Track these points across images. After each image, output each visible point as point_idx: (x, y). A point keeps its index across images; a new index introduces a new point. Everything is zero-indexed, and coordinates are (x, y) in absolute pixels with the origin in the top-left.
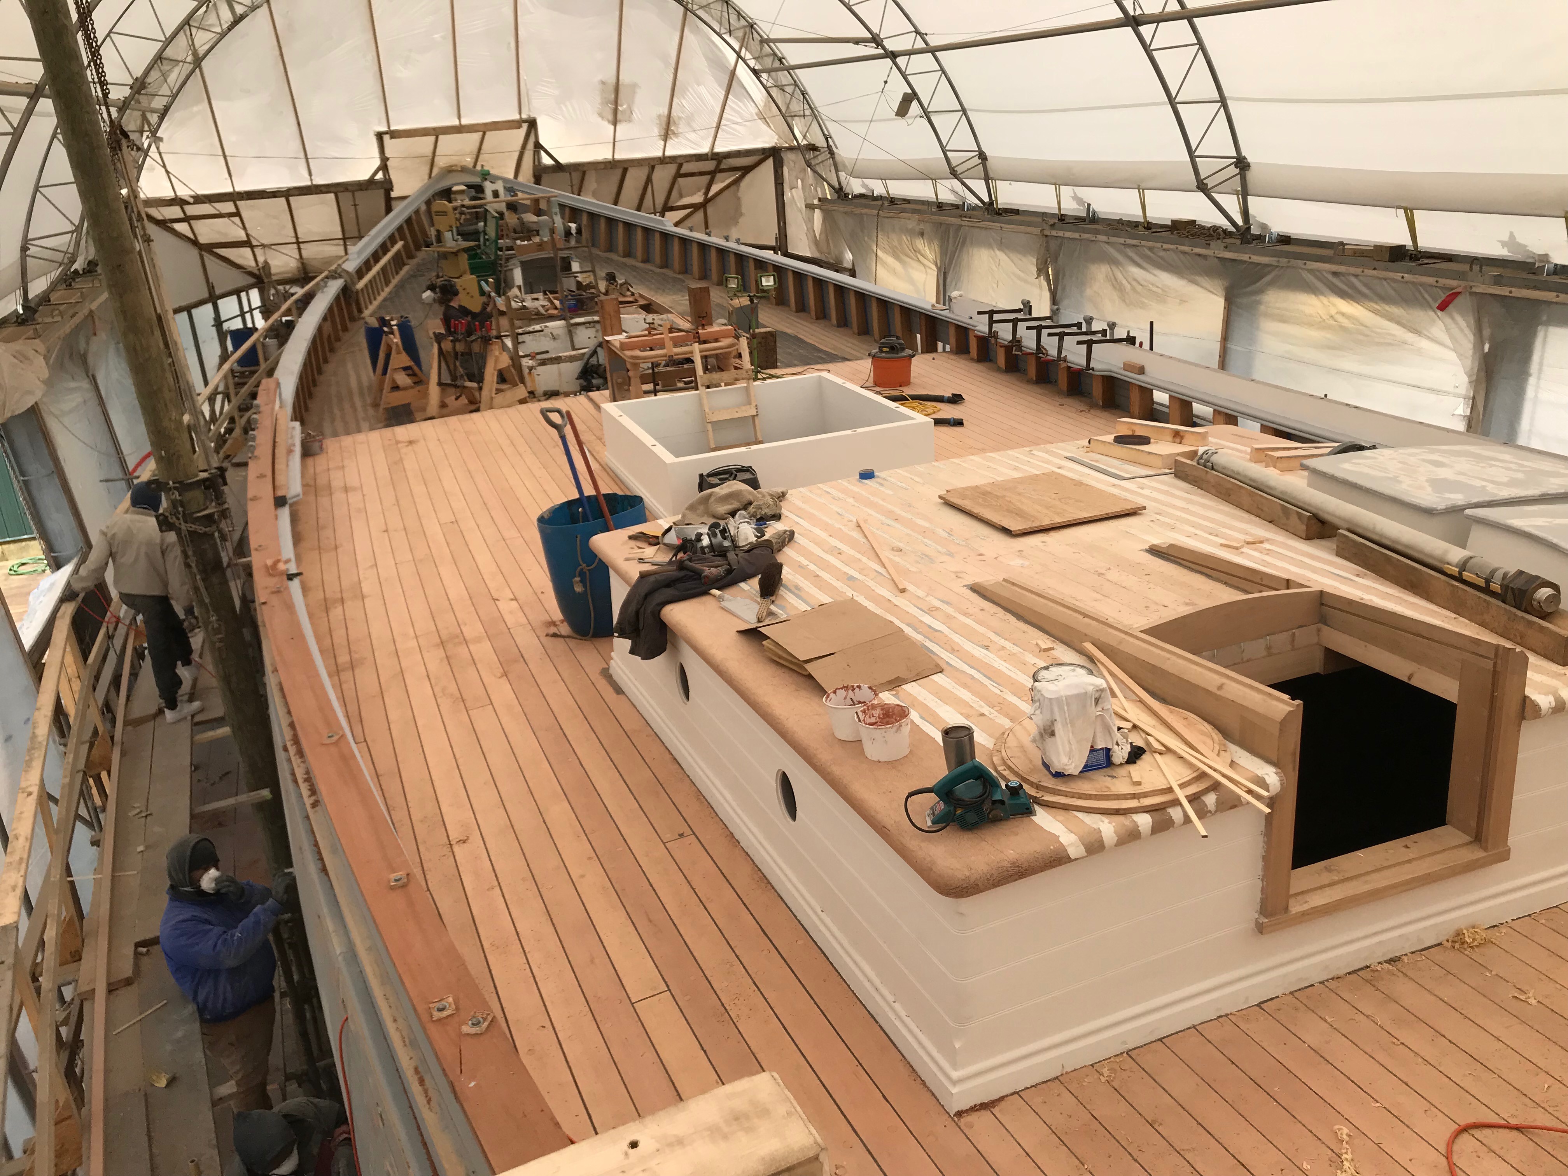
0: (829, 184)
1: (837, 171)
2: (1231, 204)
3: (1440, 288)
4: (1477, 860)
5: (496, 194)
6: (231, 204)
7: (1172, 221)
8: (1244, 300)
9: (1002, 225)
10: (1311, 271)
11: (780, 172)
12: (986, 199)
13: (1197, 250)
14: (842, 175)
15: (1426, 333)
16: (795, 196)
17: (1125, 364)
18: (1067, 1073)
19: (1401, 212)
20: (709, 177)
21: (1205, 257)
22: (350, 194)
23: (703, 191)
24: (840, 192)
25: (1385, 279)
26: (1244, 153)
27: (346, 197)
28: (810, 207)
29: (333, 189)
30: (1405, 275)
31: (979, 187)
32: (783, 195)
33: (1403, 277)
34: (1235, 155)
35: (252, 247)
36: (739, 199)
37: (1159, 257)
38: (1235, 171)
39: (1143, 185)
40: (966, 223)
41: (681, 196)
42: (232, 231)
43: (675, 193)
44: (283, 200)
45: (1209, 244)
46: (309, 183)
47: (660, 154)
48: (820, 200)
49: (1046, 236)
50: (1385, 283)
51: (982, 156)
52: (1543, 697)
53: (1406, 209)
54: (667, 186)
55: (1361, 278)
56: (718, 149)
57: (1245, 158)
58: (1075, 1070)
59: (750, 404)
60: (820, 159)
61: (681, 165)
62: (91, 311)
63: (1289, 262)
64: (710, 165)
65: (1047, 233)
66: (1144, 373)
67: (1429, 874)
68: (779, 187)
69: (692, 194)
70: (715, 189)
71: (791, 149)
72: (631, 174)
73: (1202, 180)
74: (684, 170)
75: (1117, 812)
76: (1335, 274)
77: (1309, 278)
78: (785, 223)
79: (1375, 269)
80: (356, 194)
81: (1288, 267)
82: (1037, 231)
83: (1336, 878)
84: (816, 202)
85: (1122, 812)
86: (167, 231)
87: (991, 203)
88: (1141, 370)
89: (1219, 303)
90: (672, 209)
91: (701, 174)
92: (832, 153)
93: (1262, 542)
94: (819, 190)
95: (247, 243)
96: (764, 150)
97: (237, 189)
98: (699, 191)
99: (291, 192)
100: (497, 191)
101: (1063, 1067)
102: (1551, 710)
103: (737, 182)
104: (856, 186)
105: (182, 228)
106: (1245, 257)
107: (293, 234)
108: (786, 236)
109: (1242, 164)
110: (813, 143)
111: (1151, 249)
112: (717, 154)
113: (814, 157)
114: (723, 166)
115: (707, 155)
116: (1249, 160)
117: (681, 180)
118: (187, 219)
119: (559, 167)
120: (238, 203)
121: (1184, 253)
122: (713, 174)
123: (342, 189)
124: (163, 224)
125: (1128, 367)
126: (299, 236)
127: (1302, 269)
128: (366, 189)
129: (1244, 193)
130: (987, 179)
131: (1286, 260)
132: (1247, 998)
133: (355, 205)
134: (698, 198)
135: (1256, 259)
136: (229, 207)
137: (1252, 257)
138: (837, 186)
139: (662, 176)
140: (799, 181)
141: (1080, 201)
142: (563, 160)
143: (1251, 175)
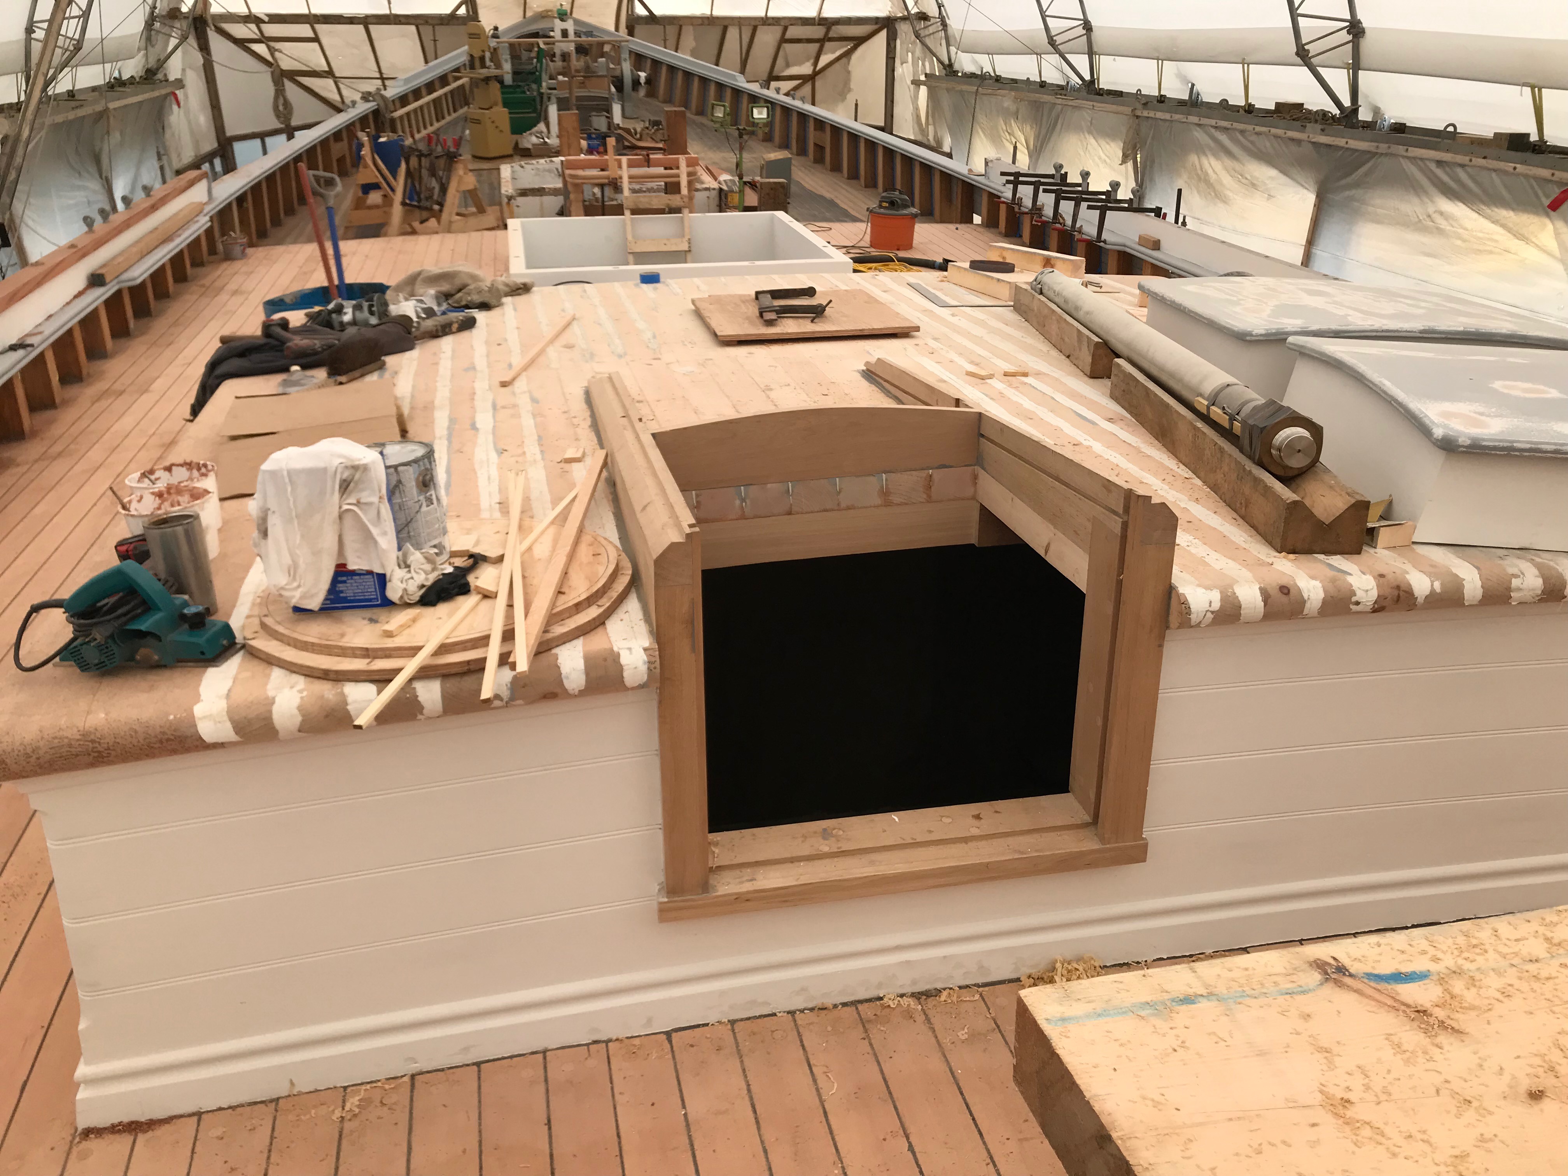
0: (939, 60)
1: (948, 45)
2: (1338, 80)
3: (1556, 183)
4: (1082, 854)
5: (565, 33)
6: (307, 27)
7: (1277, 104)
8: (1338, 197)
9: (1095, 104)
10: (1412, 160)
11: (892, 46)
12: (1087, 77)
13: (1290, 134)
14: (953, 49)
15: (1534, 240)
16: (904, 72)
17: (1140, 237)
18: (300, 1094)
19: (1527, 90)
20: (817, 45)
21: (1298, 142)
22: (431, 27)
23: (812, 61)
24: (949, 68)
25: (1495, 170)
26: (1360, 16)
27: (427, 30)
28: (916, 83)
29: (412, 21)
30: (1518, 166)
31: (1081, 62)
32: (893, 71)
33: (1515, 168)
34: (1349, 18)
35: (336, 80)
36: (849, 72)
37: (1249, 141)
38: (1344, 36)
39: (1248, 60)
40: (1059, 101)
41: (788, 65)
42: (314, 59)
43: (780, 62)
44: (361, 28)
45: (1305, 127)
46: (388, 12)
47: (763, 14)
48: (926, 75)
49: (1138, 117)
50: (1494, 175)
51: (1088, 27)
52: (1201, 591)
53: (1533, 88)
54: (771, 51)
55: (1469, 169)
56: (826, 14)
57: (1359, 22)
58: (317, 1091)
59: (683, 236)
60: (931, 30)
61: (785, 29)
62: (106, 110)
63: (1389, 147)
64: (818, 32)
65: (1139, 113)
66: (1159, 249)
67: (987, 865)
68: (891, 61)
69: (800, 63)
70: (824, 60)
71: (904, 19)
72: (733, 34)
73: (1303, 45)
74: (788, 35)
75: (326, 675)
76: (1439, 163)
77: (1412, 169)
78: (892, 102)
79: (1485, 158)
80: (437, 27)
81: (1386, 154)
82: (1128, 110)
83: (826, 849)
84: (923, 78)
85: (332, 676)
86: (246, 52)
87: (1092, 82)
88: (1156, 245)
89: (1309, 199)
90: (778, 78)
91: (809, 41)
92: (944, 25)
93: (1025, 375)
94: (927, 64)
95: (329, 73)
96: (876, 20)
97: (313, 11)
98: (808, 60)
99: (369, 20)
100: (566, 30)
101: (292, 1084)
102: (1210, 616)
103: (848, 54)
104: (966, 63)
105: (261, 49)
106: (1341, 142)
107: (376, 69)
108: (892, 116)
109: (1355, 29)
110: (924, 11)
111: (1242, 132)
112: (826, 19)
113: (925, 28)
114: (831, 34)
115: (814, 19)
116: (1364, 25)
117: (787, 47)
118: (263, 39)
119: (652, 18)
120: (317, 26)
121: (1276, 137)
122: (822, 42)
123: (422, 22)
124: (241, 43)
125: (1144, 241)
126: (383, 71)
127: (1404, 157)
128: (447, 24)
129: (1355, 67)
130: (1091, 53)
131: (1387, 145)
132: (649, 1021)
133: (435, 41)
134: (806, 69)
135: (1354, 144)
136: (304, 30)
137: (1350, 141)
138: (946, 62)
139: (767, 38)
140: (910, 54)
141: (1184, 79)
142: (658, 12)
143: (1366, 44)
